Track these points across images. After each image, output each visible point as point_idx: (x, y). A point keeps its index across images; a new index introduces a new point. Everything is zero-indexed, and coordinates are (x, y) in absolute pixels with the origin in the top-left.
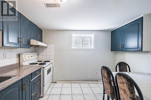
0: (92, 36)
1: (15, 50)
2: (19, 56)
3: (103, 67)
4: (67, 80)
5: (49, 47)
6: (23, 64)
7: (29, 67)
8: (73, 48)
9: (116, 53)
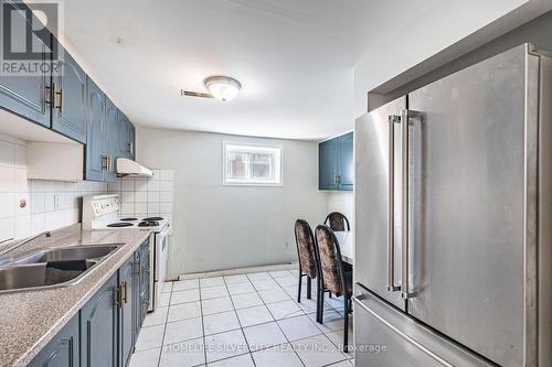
0: (276, 152)
1: (71, 188)
2: (80, 202)
3: (298, 221)
4: (208, 269)
5: (156, 177)
6: (93, 227)
7: (107, 232)
8: (227, 181)
9: (329, 194)
